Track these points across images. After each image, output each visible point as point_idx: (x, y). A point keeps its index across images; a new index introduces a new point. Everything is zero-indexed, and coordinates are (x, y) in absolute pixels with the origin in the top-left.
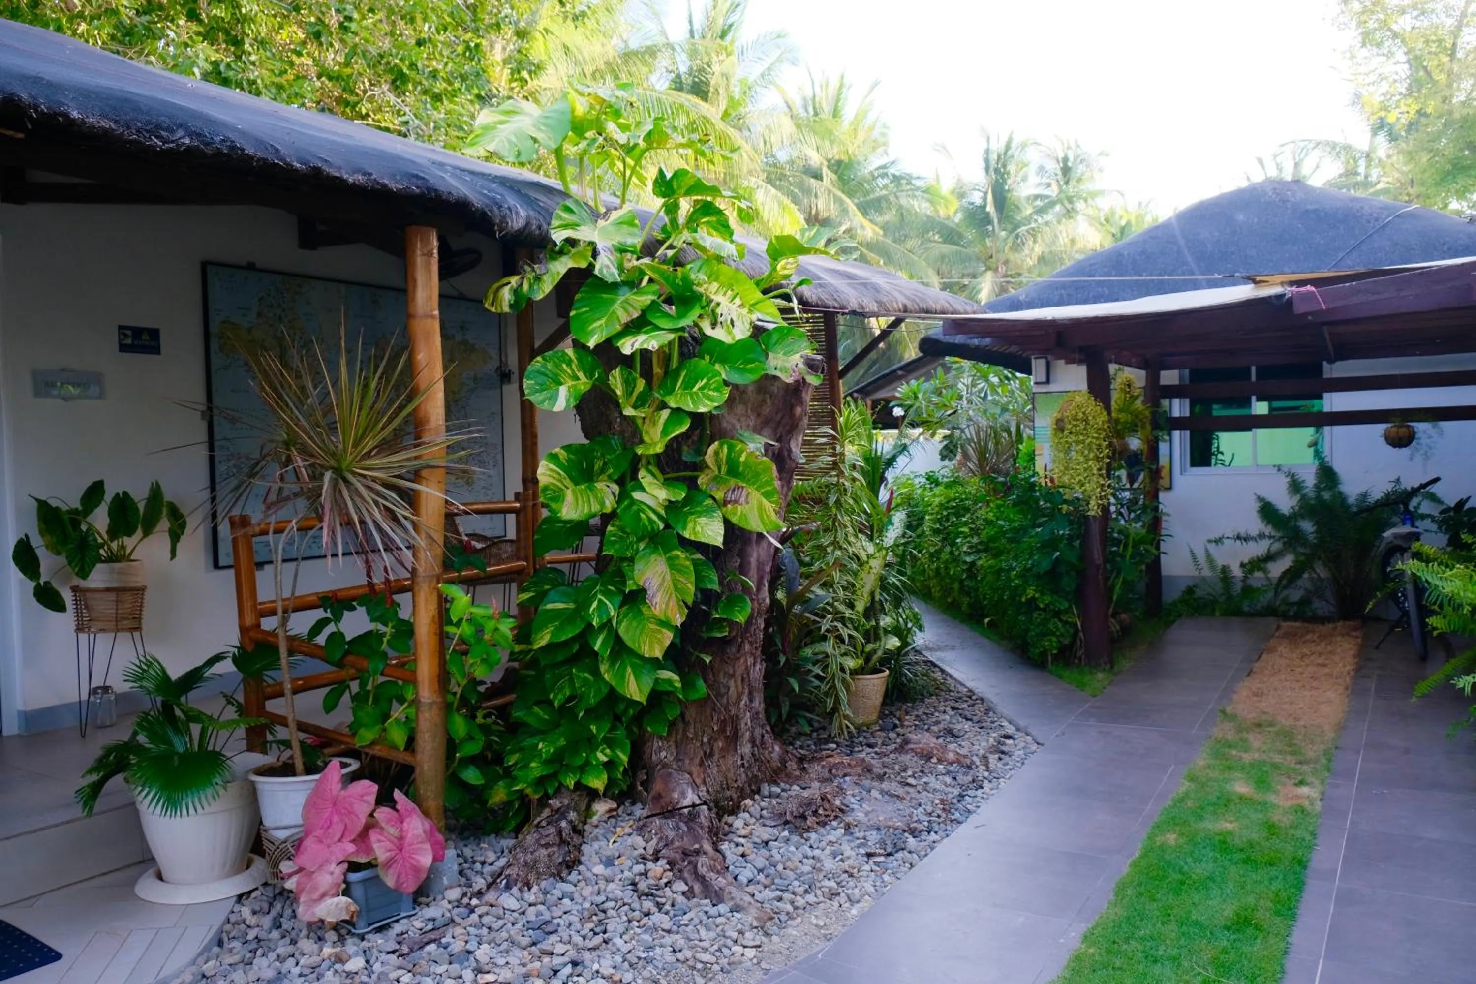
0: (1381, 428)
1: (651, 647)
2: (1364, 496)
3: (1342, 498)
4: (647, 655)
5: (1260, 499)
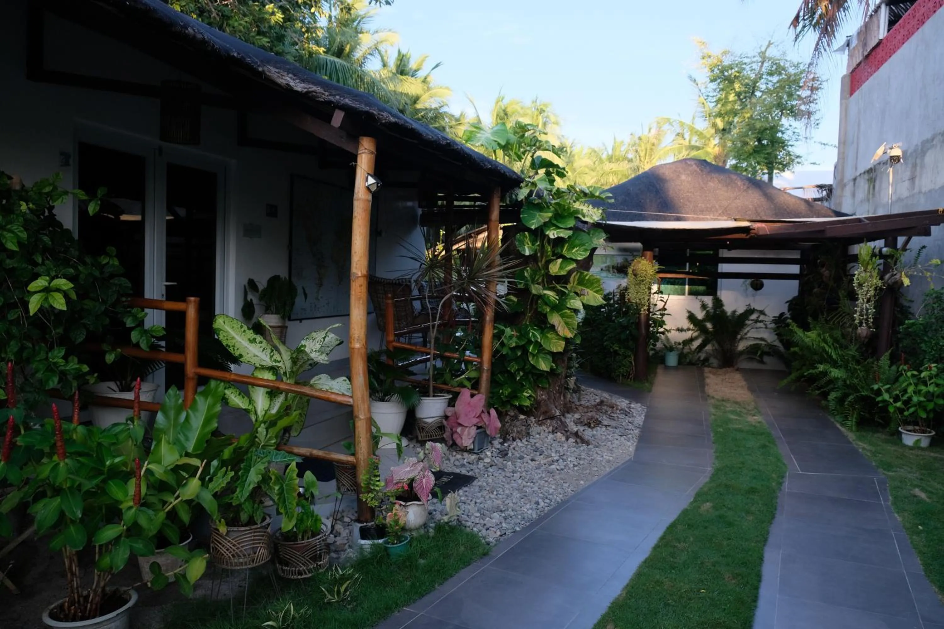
0: (749, 281)
1: (556, 348)
2: (734, 312)
3: (724, 312)
4: (555, 351)
5: (689, 312)
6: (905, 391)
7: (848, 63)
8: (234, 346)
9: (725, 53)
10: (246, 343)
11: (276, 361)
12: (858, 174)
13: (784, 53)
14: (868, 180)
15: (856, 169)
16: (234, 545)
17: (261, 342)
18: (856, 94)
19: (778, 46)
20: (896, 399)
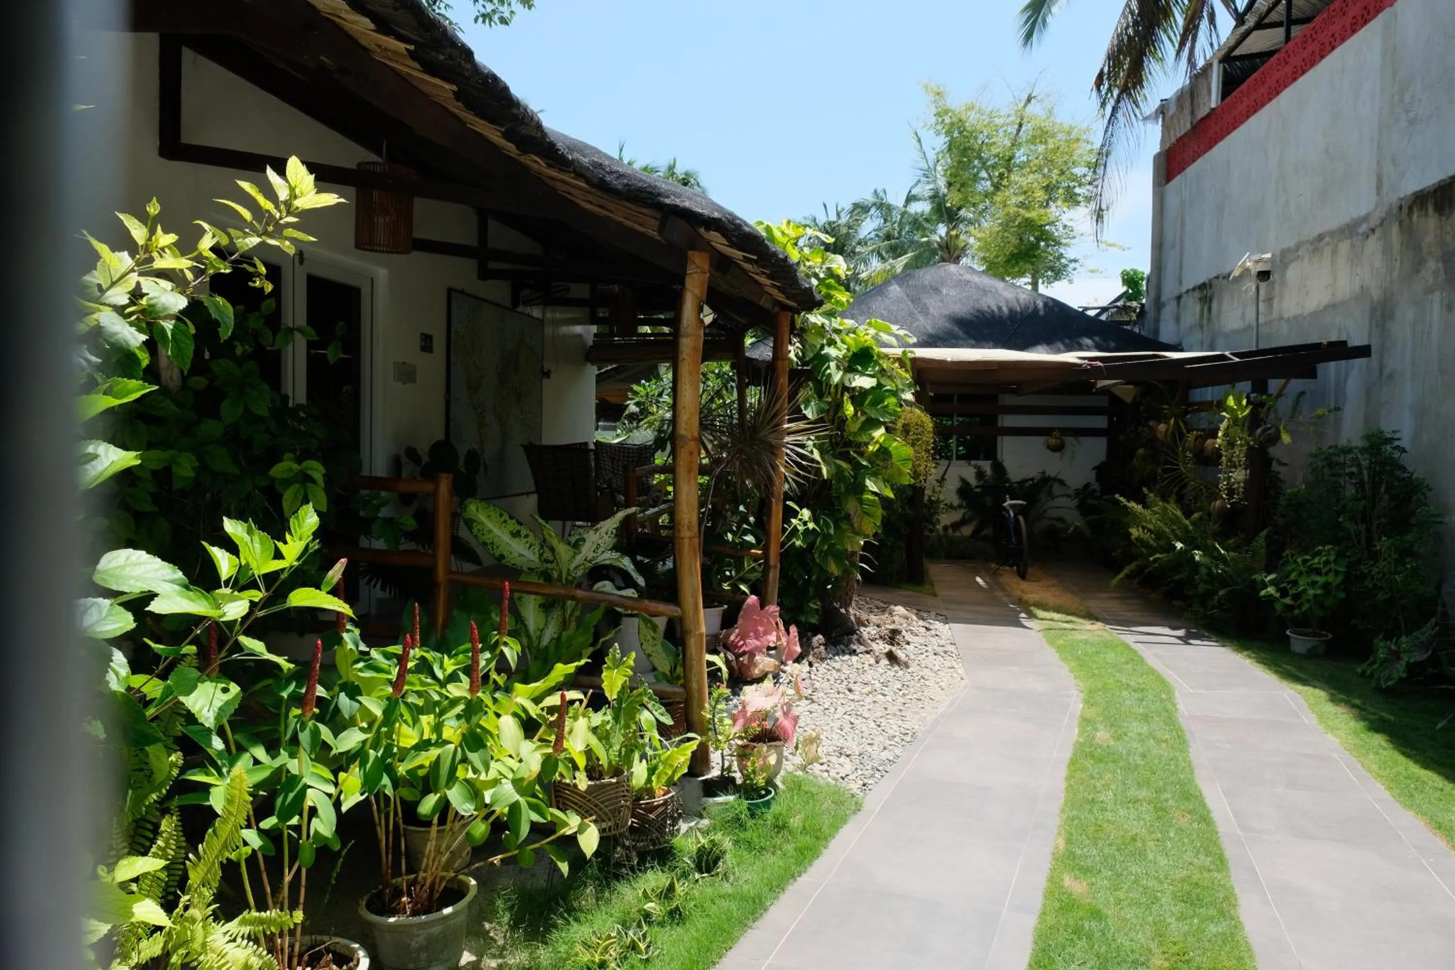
3: (1008, 481)
6: (1295, 583)
7: (1163, 136)
8: (492, 543)
9: (970, 108)
10: (506, 538)
11: (547, 561)
12: (1184, 290)
13: (1050, 112)
14: (1200, 299)
15: (1181, 283)
16: (596, 805)
17: (526, 536)
18: (1177, 180)
19: (1041, 101)
20: (1284, 593)
